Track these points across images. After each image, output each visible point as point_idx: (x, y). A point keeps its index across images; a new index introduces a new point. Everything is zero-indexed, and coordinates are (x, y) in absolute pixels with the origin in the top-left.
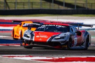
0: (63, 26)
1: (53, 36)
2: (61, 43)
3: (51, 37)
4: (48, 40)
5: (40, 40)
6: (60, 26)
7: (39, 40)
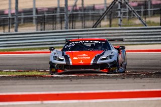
0: (99, 41)
1: (96, 56)
2: (109, 64)
3: (94, 58)
4: (92, 62)
5: (81, 62)
6: (97, 42)
7: (79, 62)
